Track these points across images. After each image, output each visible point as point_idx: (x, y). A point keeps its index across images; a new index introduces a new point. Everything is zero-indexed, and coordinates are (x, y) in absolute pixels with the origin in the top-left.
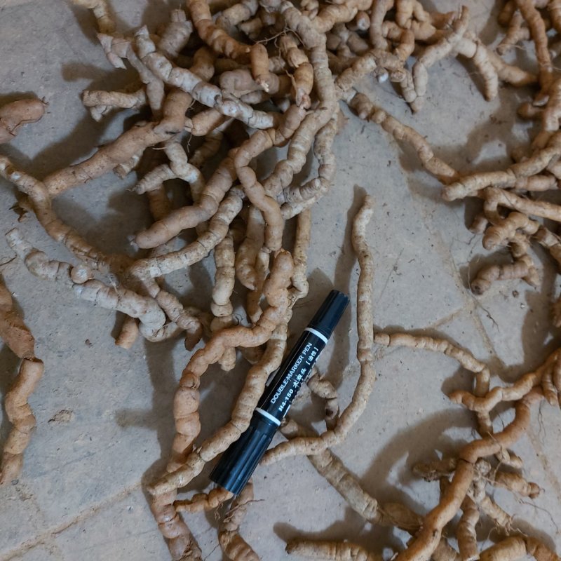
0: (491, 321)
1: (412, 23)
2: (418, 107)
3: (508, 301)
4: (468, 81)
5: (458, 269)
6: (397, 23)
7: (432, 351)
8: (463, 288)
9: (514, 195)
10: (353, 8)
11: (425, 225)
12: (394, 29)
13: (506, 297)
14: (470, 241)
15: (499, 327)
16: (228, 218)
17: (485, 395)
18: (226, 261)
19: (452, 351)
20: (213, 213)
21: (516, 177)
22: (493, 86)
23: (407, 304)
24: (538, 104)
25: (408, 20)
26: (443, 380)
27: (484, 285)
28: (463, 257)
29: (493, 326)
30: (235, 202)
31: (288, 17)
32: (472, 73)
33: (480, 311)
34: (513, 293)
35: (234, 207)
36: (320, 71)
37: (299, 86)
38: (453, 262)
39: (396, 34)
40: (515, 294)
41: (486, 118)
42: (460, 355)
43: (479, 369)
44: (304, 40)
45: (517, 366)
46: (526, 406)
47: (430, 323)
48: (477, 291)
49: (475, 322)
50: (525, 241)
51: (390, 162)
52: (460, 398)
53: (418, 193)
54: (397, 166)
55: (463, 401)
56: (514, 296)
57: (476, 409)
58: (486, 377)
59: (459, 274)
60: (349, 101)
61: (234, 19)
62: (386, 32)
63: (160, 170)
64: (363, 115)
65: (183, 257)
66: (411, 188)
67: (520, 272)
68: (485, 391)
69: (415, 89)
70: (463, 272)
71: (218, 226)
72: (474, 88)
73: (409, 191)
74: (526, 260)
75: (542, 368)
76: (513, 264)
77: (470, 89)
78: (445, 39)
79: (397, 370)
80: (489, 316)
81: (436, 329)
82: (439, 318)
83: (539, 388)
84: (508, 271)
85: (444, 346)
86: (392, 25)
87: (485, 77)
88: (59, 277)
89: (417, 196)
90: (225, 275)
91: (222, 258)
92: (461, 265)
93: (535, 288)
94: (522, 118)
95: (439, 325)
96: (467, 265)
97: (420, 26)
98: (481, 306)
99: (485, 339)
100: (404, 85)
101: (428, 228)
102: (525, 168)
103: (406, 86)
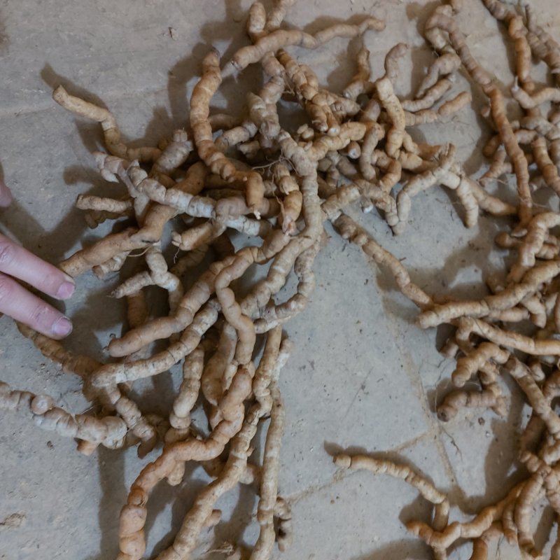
0: (455, 448)
1: (400, 153)
2: (399, 231)
3: (474, 427)
4: (450, 207)
5: (425, 391)
6: (386, 152)
7: (392, 476)
8: (429, 412)
9: (486, 325)
10: (346, 139)
11: (396, 345)
12: (383, 158)
13: (471, 424)
14: (440, 365)
15: (463, 455)
16: (201, 330)
17: (442, 529)
18: (194, 373)
19: (413, 479)
20: (187, 324)
21: (490, 309)
22: (474, 216)
23: (372, 425)
24: (516, 235)
25: (397, 150)
26: (402, 507)
27: (450, 412)
28: (431, 380)
29: (456, 453)
30: (211, 314)
31: (284, 146)
32: (454, 203)
33: (444, 436)
34: (479, 420)
35: (209, 319)
36: (309, 198)
37: (287, 213)
38: (422, 384)
39: (385, 163)
40: (481, 421)
41: (464, 243)
42: (421, 484)
43: (439, 500)
44: (297, 168)
45: (478, 498)
46: (484, 544)
47: (393, 445)
48: (443, 417)
49: (439, 448)
50: (494, 372)
51: (367, 281)
52: (417, 529)
53: (392, 312)
54: (373, 285)
55: (420, 533)
56: (480, 423)
57: (433, 544)
58: (446, 510)
59: (426, 397)
60: (333, 221)
61: (233, 140)
62: (375, 160)
63: (141, 276)
64: (346, 236)
65: (150, 366)
66: (386, 307)
67: (487, 401)
68: (443, 525)
69: (398, 214)
70: (430, 395)
71: (190, 337)
72: (455, 214)
73: (383, 310)
74: (494, 389)
75: (503, 503)
76: (481, 392)
77: (451, 215)
78: (430, 173)
79: (356, 494)
80: (453, 442)
81: (398, 452)
82: (403, 441)
83: (499, 524)
84: (475, 400)
85: (405, 473)
86: (382, 154)
87: (467, 208)
88: (20, 409)
89: (391, 315)
90: (190, 388)
91: (191, 370)
92: (428, 388)
93: (502, 417)
94: (499, 246)
95: (402, 449)
96: (434, 388)
97: (408, 157)
98: (445, 432)
99: (448, 466)
100: (387, 210)
101: (399, 348)
102: (499, 301)
103: (389, 211)
